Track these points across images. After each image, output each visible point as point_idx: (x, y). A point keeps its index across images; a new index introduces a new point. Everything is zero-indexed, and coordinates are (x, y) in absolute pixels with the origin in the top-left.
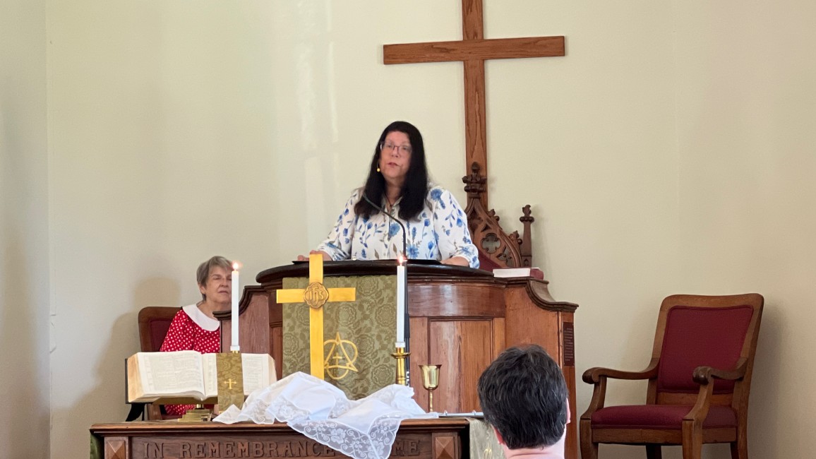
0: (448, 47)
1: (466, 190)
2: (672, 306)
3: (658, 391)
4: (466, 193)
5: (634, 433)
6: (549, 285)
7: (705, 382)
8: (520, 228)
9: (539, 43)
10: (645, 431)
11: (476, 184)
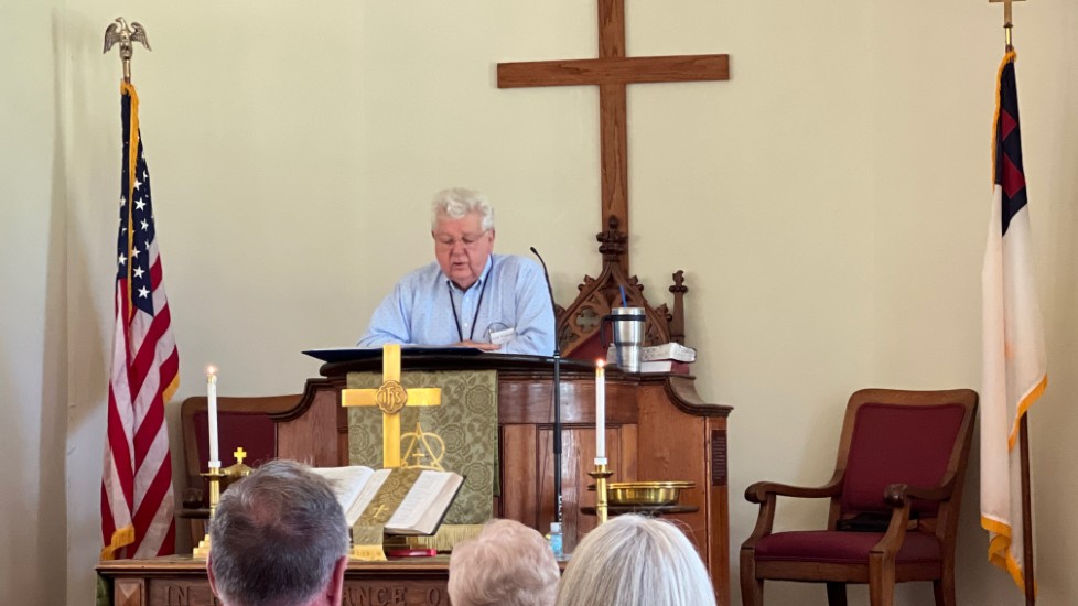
0: (582, 67)
1: (601, 251)
2: (862, 403)
3: (842, 513)
4: (601, 255)
5: (810, 568)
6: (695, 381)
7: (899, 504)
8: (668, 300)
9: (697, 63)
10: (821, 565)
11: (614, 241)
